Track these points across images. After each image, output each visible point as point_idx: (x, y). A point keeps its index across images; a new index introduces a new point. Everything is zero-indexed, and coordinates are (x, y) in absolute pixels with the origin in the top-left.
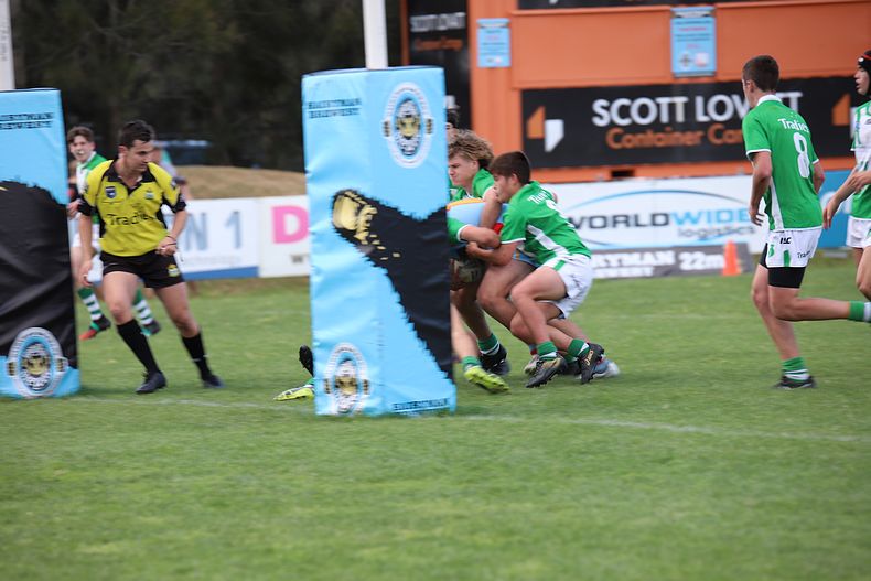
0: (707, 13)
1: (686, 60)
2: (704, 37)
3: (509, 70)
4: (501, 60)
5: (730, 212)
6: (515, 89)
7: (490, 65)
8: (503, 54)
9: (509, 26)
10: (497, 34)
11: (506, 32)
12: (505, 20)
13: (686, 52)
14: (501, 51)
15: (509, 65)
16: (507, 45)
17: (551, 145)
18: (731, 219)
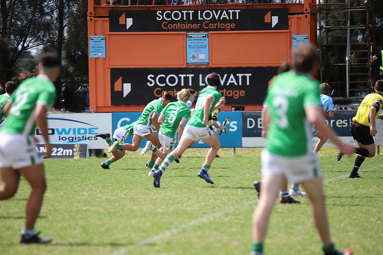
0: (204, 35)
1: (194, 57)
2: (203, 47)
5: (85, 130)
6: (108, 68)
7: (96, 57)
8: (102, 52)
9: (105, 39)
10: (98, 43)
11: (104, 41)
12: (104, 36)
13: (194, 54)
14: (101, 50)
15: (104, 57)
16: (104, 48)
17: (125, 94)
18: (85, 133)
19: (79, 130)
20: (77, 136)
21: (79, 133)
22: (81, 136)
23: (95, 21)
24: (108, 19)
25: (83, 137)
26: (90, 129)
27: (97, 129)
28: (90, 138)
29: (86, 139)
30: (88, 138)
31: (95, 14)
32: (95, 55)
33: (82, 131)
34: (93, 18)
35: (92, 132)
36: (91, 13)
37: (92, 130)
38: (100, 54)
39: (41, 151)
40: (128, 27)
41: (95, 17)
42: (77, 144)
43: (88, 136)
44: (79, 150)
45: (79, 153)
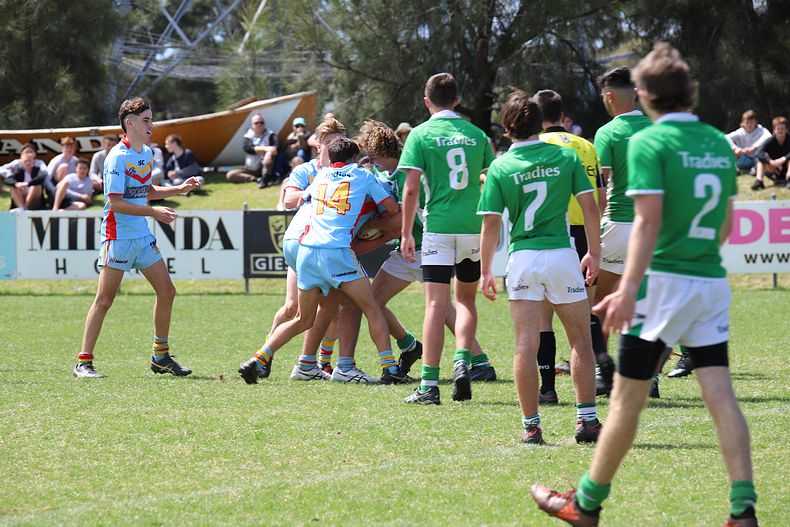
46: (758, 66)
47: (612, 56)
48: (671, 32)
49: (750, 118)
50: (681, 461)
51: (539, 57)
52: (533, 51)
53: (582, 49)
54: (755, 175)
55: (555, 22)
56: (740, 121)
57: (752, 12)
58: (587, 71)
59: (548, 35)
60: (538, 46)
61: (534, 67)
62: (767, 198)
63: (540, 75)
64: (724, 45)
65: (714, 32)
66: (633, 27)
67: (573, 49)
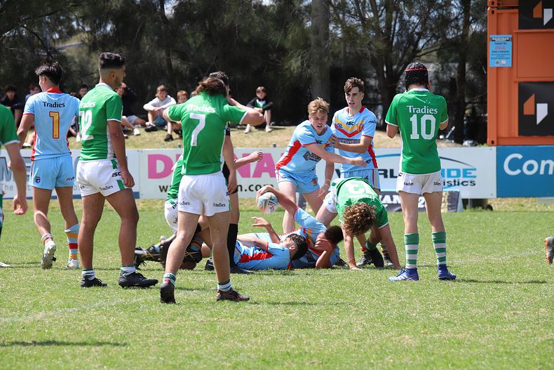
3: (510, 69)
4: (505, 63)
5: (458, 171)
6: (516, 82)
7: (498, 66)
8: (507, 58)
9: (512, 39)
10: (502, 45)
11: (510, 43)
12: (511, 36)
14: (507, 56)
15: (511, 66)
16: (511, 53)
17: (539, 120)
18: (458, 175)
19: (449, 171)
20: (447, 179)
21: (449, 176)
22: (452, 180)
23: (498, 14)
24: (517, 11)
25: (455, 181)
26: (465, 170)
27: (475, 169)
28: (465, 184)
29: (458, 184)
30: (462, 183)
31: (498, 4)
32: (497, 63)
33: (454, 173)
34: (495, 10)
35: (468, 175)
36: (493, 3)
37: (468, 171)
38: (504, 62)
39: (395, 202)
40: (545, 22)
41: (498, 8)
42: (446, 191)
43: (461, 179)
44: (448, 200)
45: (447, 204)
46: (169, 55)
47: (67, 45)
48: (109, 28)
49: (162, 90)
50: (117, 330)
51: (15, 44)
52: (11, 39)
53: (46, 38)
54: (167, 130)
55: (26, 19)
56: (155, 92)
57: (164, 16)
58: (49, 54)
59: (22, 28)
60: (14, 36)
61: (11, 51)
62: (175, 147)
63: (15, 56)
64: (145, 40)
65: (138, 30)
66: (81, 24)
67: (39, 39)
